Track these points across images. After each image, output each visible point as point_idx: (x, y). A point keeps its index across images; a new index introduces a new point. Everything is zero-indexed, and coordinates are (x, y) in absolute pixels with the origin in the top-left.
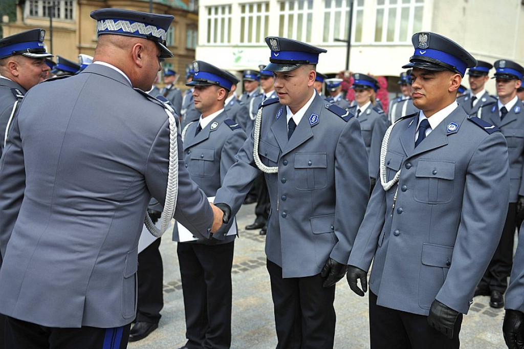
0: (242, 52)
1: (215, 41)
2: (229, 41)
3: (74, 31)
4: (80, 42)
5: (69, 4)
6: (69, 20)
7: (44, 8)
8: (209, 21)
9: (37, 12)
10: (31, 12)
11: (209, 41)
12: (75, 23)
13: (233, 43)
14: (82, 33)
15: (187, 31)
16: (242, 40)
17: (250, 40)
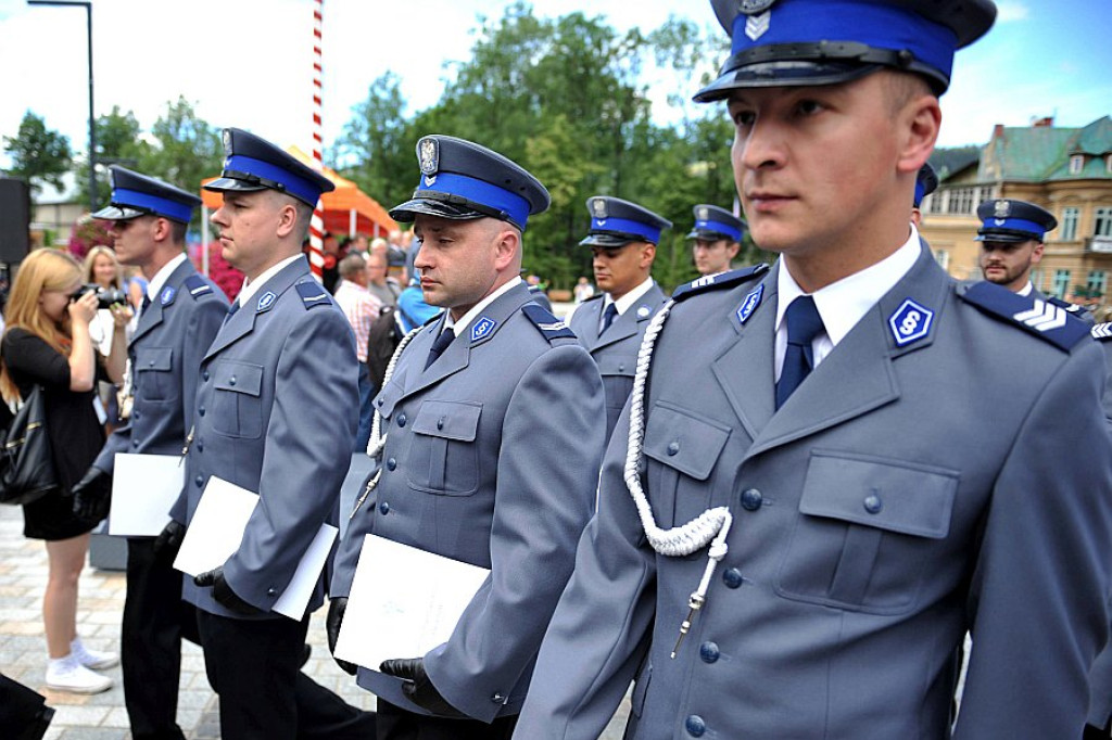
5: (986, 192)
7: (951, 201)
9: (939, 209)
10: (932, 209)
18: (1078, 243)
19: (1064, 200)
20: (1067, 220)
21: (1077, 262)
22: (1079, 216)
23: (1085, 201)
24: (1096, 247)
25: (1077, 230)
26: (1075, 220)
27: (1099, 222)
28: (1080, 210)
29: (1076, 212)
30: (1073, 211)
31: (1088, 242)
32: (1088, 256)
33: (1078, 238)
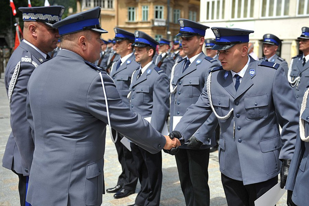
0: (233, 25)
1: (212, 18)
2: (223, 17)
3: (113, 17)
4: (118, 24)
6: (110, 9)
8: (208, 3)
9: (90, 5)
10: (87, 5)
11: (208, 18)
12: (114, 11)
13: (226, 19)
14: (120, 17)
15: (189, 13)
16: (233, 16)
17: (239, 16)
18: (149, 22)
19: (141, 2)
20: (144, 11)
21: (150, 30)
22: (148, 9)
23: (150, 2)
24: (156, 24)
25: (149, 16)
26: (147, 11)
27: (157, 12)
28: (149, 7)
29: (147, 7)
30: (146, 7)
31: (153, 21)
32: (153, 28)
33: (149, 20)
